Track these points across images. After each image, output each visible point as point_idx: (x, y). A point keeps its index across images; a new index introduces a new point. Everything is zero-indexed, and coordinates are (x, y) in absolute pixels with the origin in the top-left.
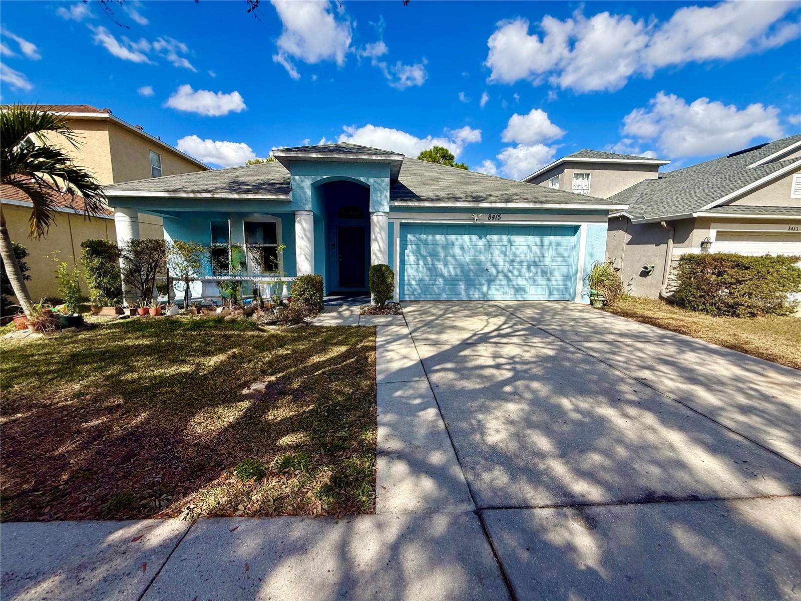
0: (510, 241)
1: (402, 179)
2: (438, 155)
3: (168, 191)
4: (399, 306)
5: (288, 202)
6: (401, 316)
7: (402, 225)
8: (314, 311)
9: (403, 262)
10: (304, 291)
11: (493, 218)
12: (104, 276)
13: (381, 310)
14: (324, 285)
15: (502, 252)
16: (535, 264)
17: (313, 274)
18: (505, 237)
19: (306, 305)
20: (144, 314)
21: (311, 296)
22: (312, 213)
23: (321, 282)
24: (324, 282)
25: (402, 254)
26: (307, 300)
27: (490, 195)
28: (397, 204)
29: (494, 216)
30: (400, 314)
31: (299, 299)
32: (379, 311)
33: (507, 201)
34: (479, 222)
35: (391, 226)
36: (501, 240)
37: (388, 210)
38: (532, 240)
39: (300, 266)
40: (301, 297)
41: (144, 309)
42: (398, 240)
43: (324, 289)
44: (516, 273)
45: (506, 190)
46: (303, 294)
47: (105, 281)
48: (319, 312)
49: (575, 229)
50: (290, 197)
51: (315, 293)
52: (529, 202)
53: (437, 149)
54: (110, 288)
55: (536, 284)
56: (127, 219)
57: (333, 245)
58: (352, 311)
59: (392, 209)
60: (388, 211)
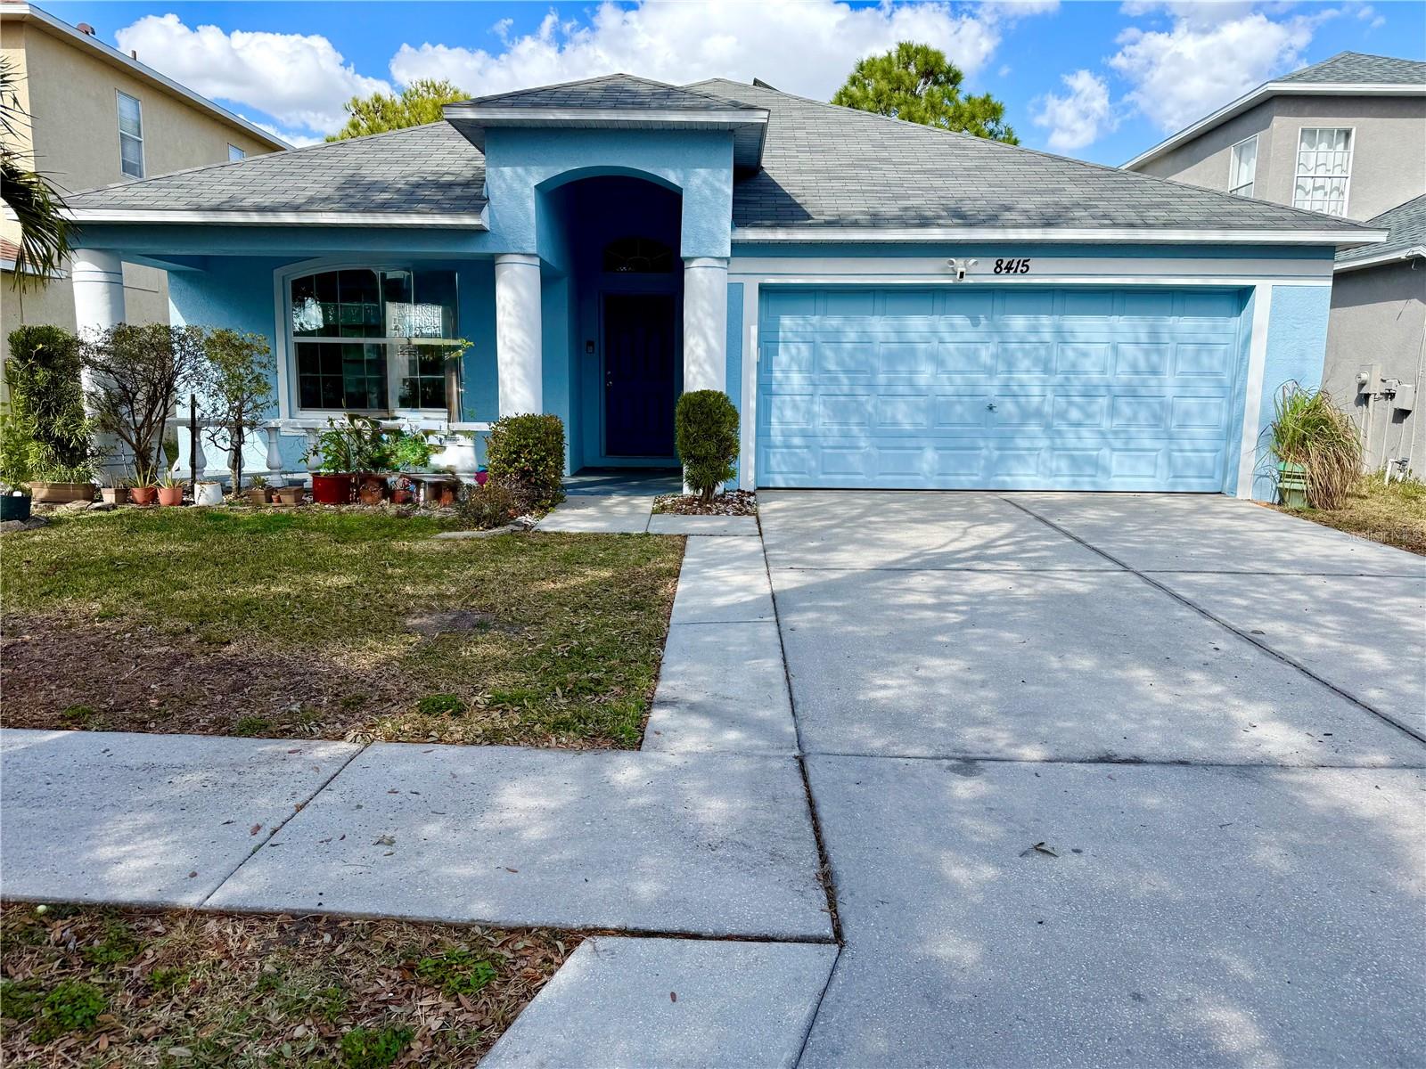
0: (1059, 332)
1: (774, 164)
2: (912, 70)
3: (198, 209)
4: (752, 499)
5: (479, 231)
6: (753, 518)
7: (766, 291)
8: (543, 503)
9: (766, 390)
10: (518, 453)
11: (1009, 268)
12: (57, 411)
13: (706, 502)
14: (567, 441)
15: (1037, 361)
16: (1132, 393)
17: (539, 413)
18: (1046, 321)
19: (523, 487)
20: (146, 502)
21: (535, 463)
22: (537, 261)
23: (558, 433)
24: (566, 432)
25: (765, 367)
26: (524, 473)
27: (1008, 209)
28: (751, 235)
29: (1010, 263)
30: (750, 515)
31: (505, 473)
32: (700, 506)
33: (1048, 223)
34: (967, 280)
35: (735, 292)
36: (1035, 330)
37: (727, 251)
38: (1124, 326)
39: (508, 390)
40: (510, 467)
41: (147, 490)
42: (754, 330)
43: (567, 451)
44: (1075, 414)
45: (1053, 191)
46: (515, 460)
47: (59, 422)
48: (553, 506)
49: (1241, 296)
50: (483, 220)
51: (543, 459)
52: (1115, 225)
53: (908, 53)
54: (70, 440)
55: (1132, 446)
56: (101, 277)
57: (590, 343)
58: (634, 507)
59: (739, 248)
60: (729, 255)
